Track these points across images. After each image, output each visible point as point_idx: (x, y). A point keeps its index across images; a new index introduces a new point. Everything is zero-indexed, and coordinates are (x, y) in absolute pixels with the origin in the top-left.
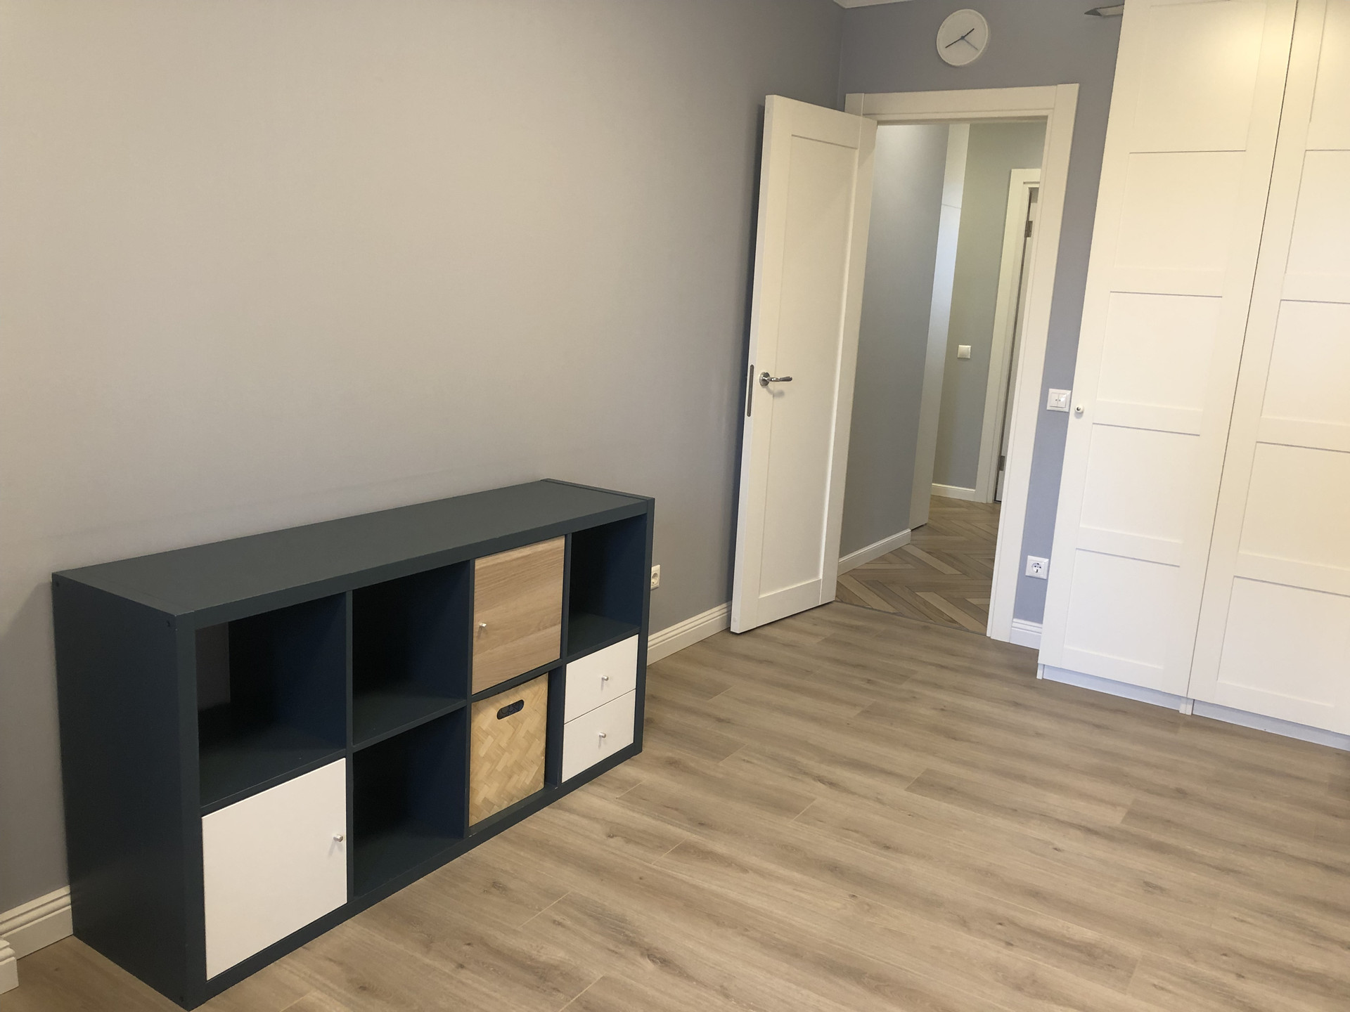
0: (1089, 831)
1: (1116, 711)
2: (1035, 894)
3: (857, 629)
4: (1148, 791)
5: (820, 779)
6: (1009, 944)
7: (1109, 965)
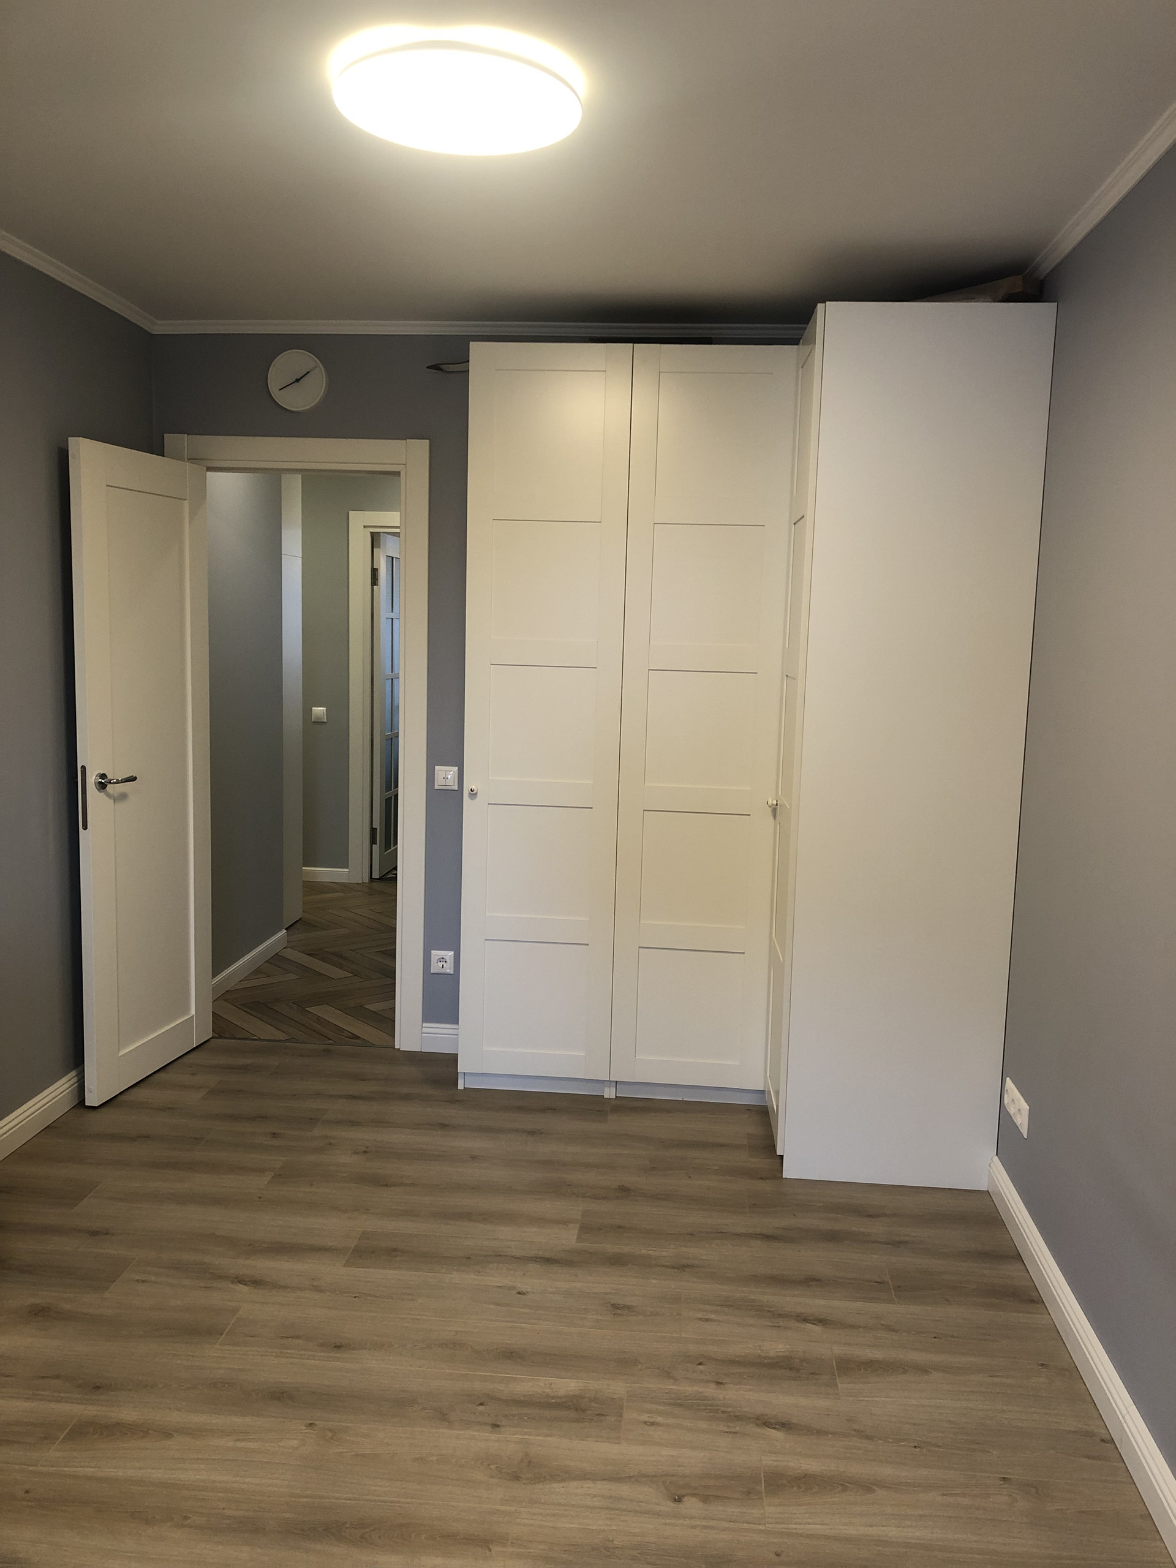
0: (548, 1261)
1: (544, 1110)
2: (511, 1355)
3: (245, 1069)
4: (595, 1197)
5: (240, 1280)
6: (496, 1426)
7: (598, 1415)
